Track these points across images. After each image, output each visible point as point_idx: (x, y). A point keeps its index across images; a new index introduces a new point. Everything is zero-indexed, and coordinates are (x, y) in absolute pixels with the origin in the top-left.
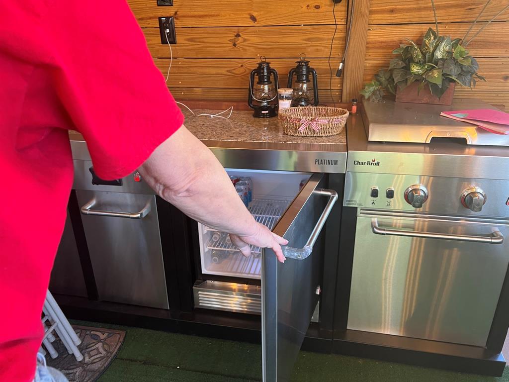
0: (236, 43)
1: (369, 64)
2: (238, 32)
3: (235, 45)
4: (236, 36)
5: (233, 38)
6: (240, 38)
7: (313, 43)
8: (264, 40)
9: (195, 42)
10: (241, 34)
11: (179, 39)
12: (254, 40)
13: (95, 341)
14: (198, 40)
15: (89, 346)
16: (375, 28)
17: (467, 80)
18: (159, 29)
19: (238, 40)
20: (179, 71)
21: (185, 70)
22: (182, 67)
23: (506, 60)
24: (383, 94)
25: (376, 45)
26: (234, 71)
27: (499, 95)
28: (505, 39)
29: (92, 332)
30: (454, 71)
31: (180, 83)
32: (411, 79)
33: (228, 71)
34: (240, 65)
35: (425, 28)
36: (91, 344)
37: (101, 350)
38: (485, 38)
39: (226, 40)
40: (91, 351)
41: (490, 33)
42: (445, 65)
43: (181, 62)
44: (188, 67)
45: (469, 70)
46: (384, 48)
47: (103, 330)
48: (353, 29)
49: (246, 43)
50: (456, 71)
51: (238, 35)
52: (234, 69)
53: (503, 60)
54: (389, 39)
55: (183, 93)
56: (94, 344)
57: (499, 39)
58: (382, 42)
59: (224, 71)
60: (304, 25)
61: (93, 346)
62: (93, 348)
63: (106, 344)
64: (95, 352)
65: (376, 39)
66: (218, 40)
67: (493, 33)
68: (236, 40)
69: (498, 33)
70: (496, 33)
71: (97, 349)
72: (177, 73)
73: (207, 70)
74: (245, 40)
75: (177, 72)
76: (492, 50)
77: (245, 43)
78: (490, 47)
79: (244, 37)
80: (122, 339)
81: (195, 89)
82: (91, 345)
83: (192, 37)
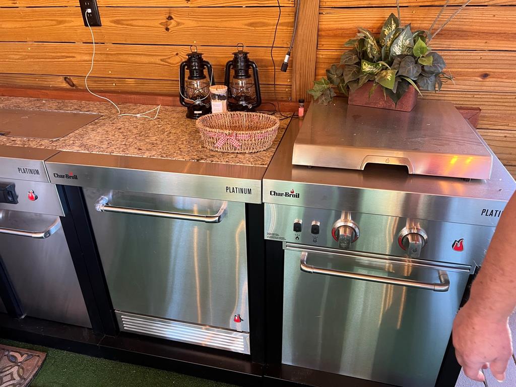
0: (169, 27)
1: (322, 55)
2: (170, 13)
3: (167, 29)
4: (168, 19)
5: (164, 21)
6: (172, 21)
7: (257, 28)
8: (200, 24)
9: (122, 24)
10: (173, 17)
11: (104, 21)
12: (189, 23)
13: (12, 364)
14: (125, 22)
15: (4, 370)
16: (328, 11)
17: (430, 83)
18: (80, 8)
19: (171, 23)
20: (108, 59)
21: (115, 58)
22: (111, 54)
23: (485, 54)
24: (333, 94)
25: (330, 33)
26: (169, 61)
27: (475, 96)
28: (484, 28)
29: (11, 353)
30: (412, 72)
31: (110, 72)
32: (364, 80)
33: (162, 60)
34: (175, 53)
35: (387, 13)
36: (8, 367)
37: (16, 376)
38: (460, 27)
39: (157, 23)
40: (5, 375)
41: (468, 20)
42: (402, 64)
43: (109, 47)
44: (117, 54)
45: (432, 70)
46: (339, 36)
47: (23, 351)
48: (301, 13)
49: (180, 27)
50: (415, 72)
51: (170, 18)
52: (169, 58)
53: (481, 54)
54: (345, 25)
55: (114, 84)
56: (9, 368)
57: (478, 28)
58: (337, 29)
59: (157, 60)
60: (246, 7)
61: (8, 370)
62: (8, 372)
63: (23, 368)
64: (9, 377)
65: (329, 26)
66: (148, 23)
67: (471, 20)
68: (168, 23)
69: (477, 21)
70: (475, 21)
71: (11, 374)
72: (106, 61)
73: (138, 59)
74: (178, 24)
75: (105, 59)
76: (469, 41)
77: (178, 27)
78: (466, 38)
79: (176, 20)
80: (40, 363)
81: (127, 80)
82: (6, 369)
83: (118, 18)
